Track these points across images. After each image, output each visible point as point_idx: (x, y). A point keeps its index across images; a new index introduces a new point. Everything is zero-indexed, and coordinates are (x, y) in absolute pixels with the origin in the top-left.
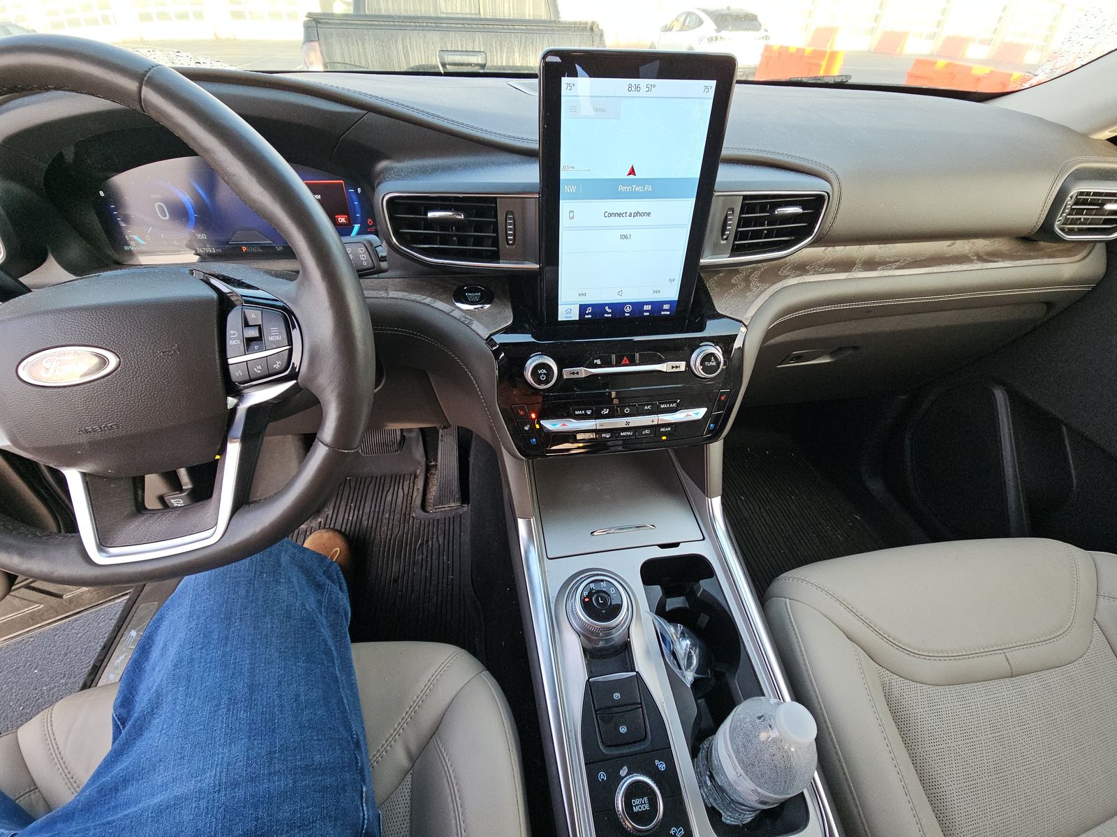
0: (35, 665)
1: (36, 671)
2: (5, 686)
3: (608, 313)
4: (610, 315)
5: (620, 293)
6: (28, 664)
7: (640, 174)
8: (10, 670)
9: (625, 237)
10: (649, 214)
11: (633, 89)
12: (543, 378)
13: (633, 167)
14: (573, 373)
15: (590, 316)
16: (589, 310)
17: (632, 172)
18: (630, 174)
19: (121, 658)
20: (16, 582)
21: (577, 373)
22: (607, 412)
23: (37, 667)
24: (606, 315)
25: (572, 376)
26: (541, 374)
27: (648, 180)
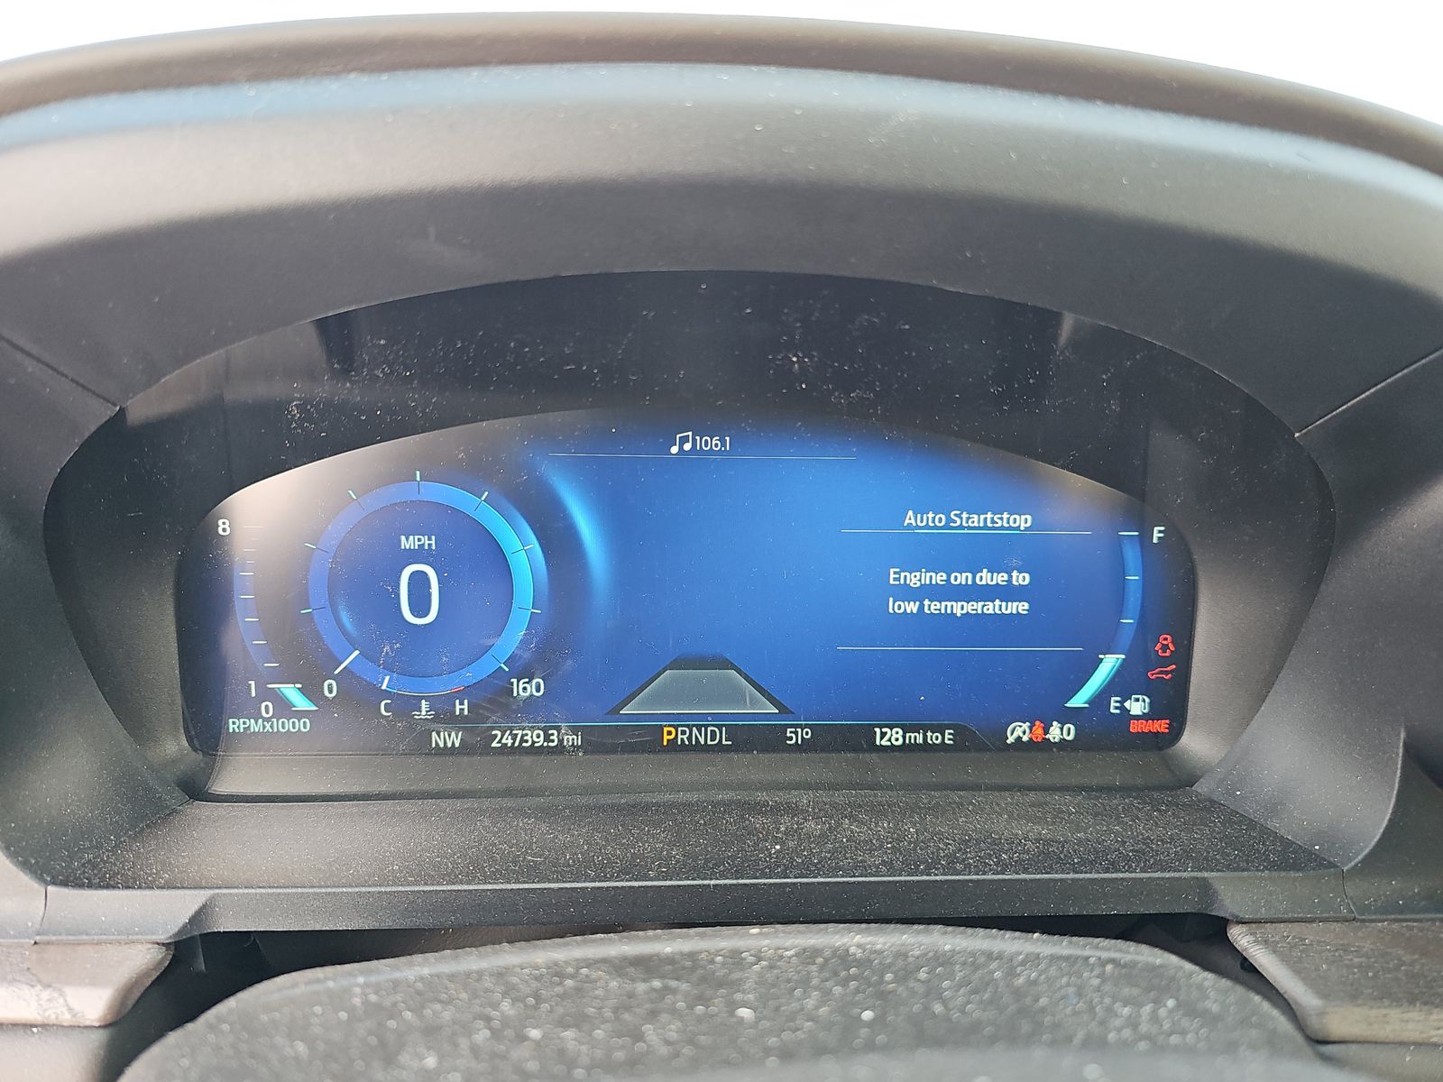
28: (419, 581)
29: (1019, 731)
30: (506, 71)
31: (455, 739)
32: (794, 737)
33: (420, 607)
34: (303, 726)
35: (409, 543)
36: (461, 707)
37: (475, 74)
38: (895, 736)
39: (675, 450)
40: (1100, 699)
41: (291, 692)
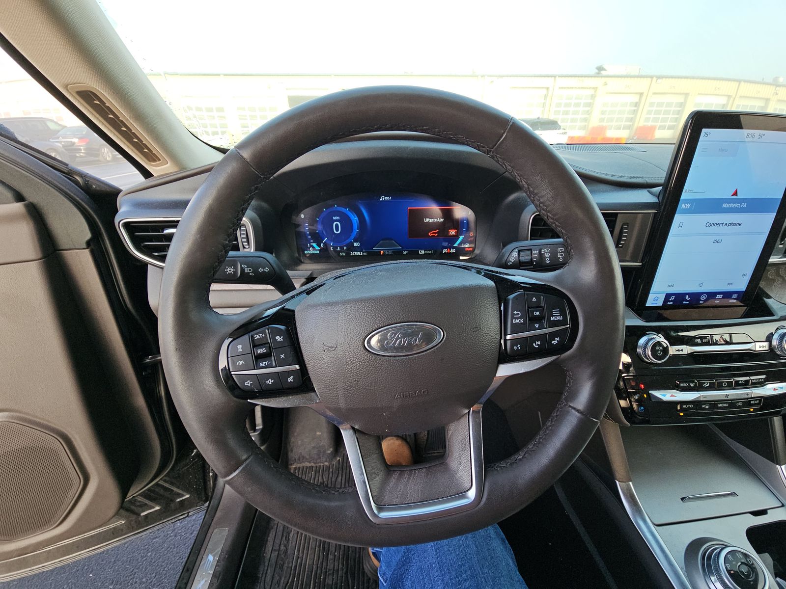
0: (90, 570)
1: (91, 575)
2: (66, 586)
3: (687, 301)
4: (688, 302)
5: (700, 285)
6: (86, 568)
7: (740, 195)
8: (71, 572)
9: (717, 241)
10: (740, 224)
11: (750, 136)
12: (660, 354)
13: (737, 190)
14: (679, 350)
15: (671, 303)
16: (673, 298)
17: (736, 194)
18: (733, 195)
19: (202, 582)
20: (128, 496)
21: (682, 350)
22: (708, 385)
23: (92, 571)
24: (685, 302)
25: (678, 353)
26: (658, 350)
27: (743, 199)
28: (337, 225)
29: (445, 251)
30: (355, 142)
31: (344, 254)
32: (405, 253)
33: (337, 230)
34: (318, 252)
35: (335, 218)
36: (345, 248)
37: (351, 143)
38: (423, 252)
39: (381, 200)
40: (460, 244)
41: (314, 245)
